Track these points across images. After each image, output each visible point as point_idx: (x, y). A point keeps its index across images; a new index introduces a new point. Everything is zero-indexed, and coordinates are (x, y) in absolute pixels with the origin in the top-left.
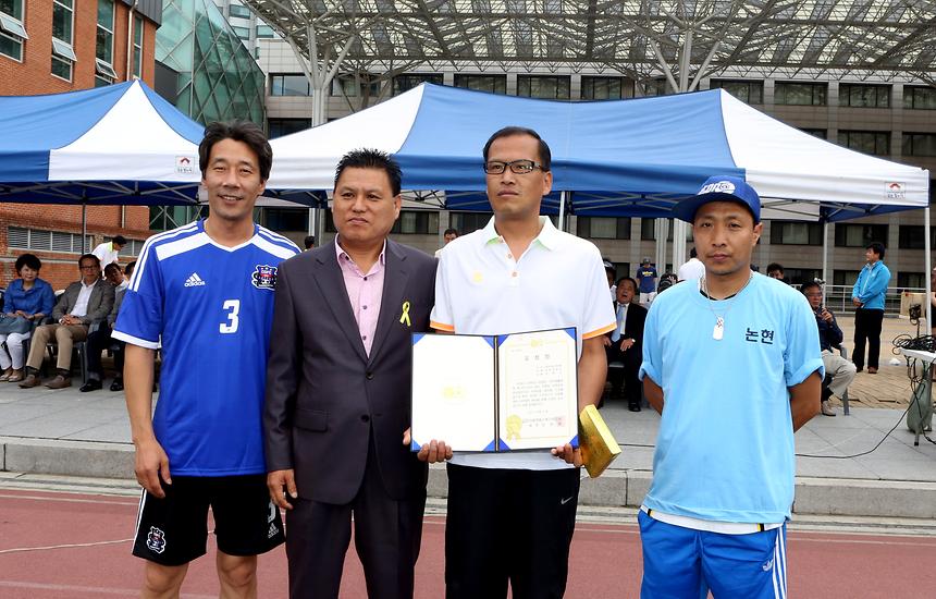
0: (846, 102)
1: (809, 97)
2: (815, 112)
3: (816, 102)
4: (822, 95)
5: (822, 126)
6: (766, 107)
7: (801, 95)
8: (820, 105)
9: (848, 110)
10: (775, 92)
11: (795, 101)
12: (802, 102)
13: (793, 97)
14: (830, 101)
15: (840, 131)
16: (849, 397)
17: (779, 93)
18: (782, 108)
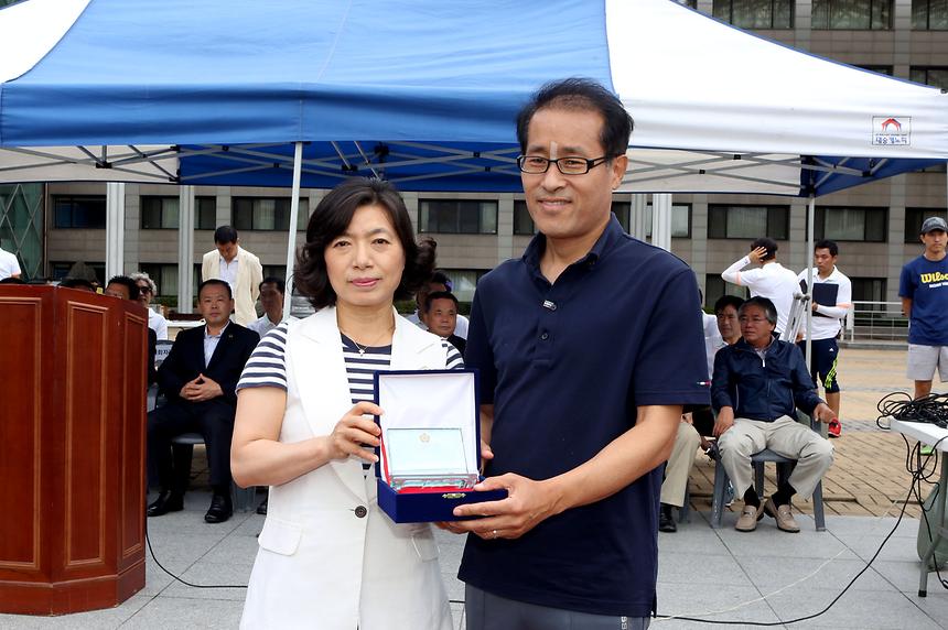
0: (924, 24)
1: (866, 18)
2: (874, 41)
3: (877, 24)
4: (886, 14)
5: (886, 61)
6: (799, 34)
7: (855, 15)
8: (882, 29)
9: (925, 35)
10: (814, 11)
11: (844, 24)
12: (855, 25)
13: (841, 18)
14: (898, 23)
15: (912, 68)
16: (826, 493)
17: (821, 14)
18: (825, 35)
